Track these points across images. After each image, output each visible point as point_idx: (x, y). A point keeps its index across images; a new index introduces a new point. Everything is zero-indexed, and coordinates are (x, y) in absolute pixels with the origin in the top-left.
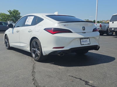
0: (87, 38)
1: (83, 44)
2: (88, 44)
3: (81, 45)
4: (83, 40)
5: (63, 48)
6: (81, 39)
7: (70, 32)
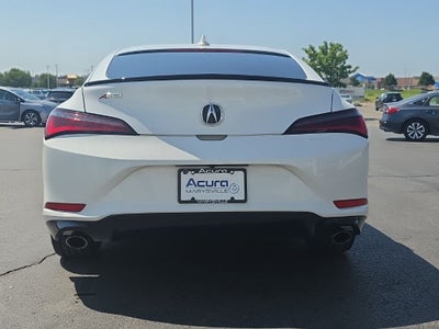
0: (230, 169)
1: (193, 201)
2: (232, 201)
3: (180, 201)
4: (197, 177)
5: (78, 208)
6: (184, 169)
7: (126, 130)
